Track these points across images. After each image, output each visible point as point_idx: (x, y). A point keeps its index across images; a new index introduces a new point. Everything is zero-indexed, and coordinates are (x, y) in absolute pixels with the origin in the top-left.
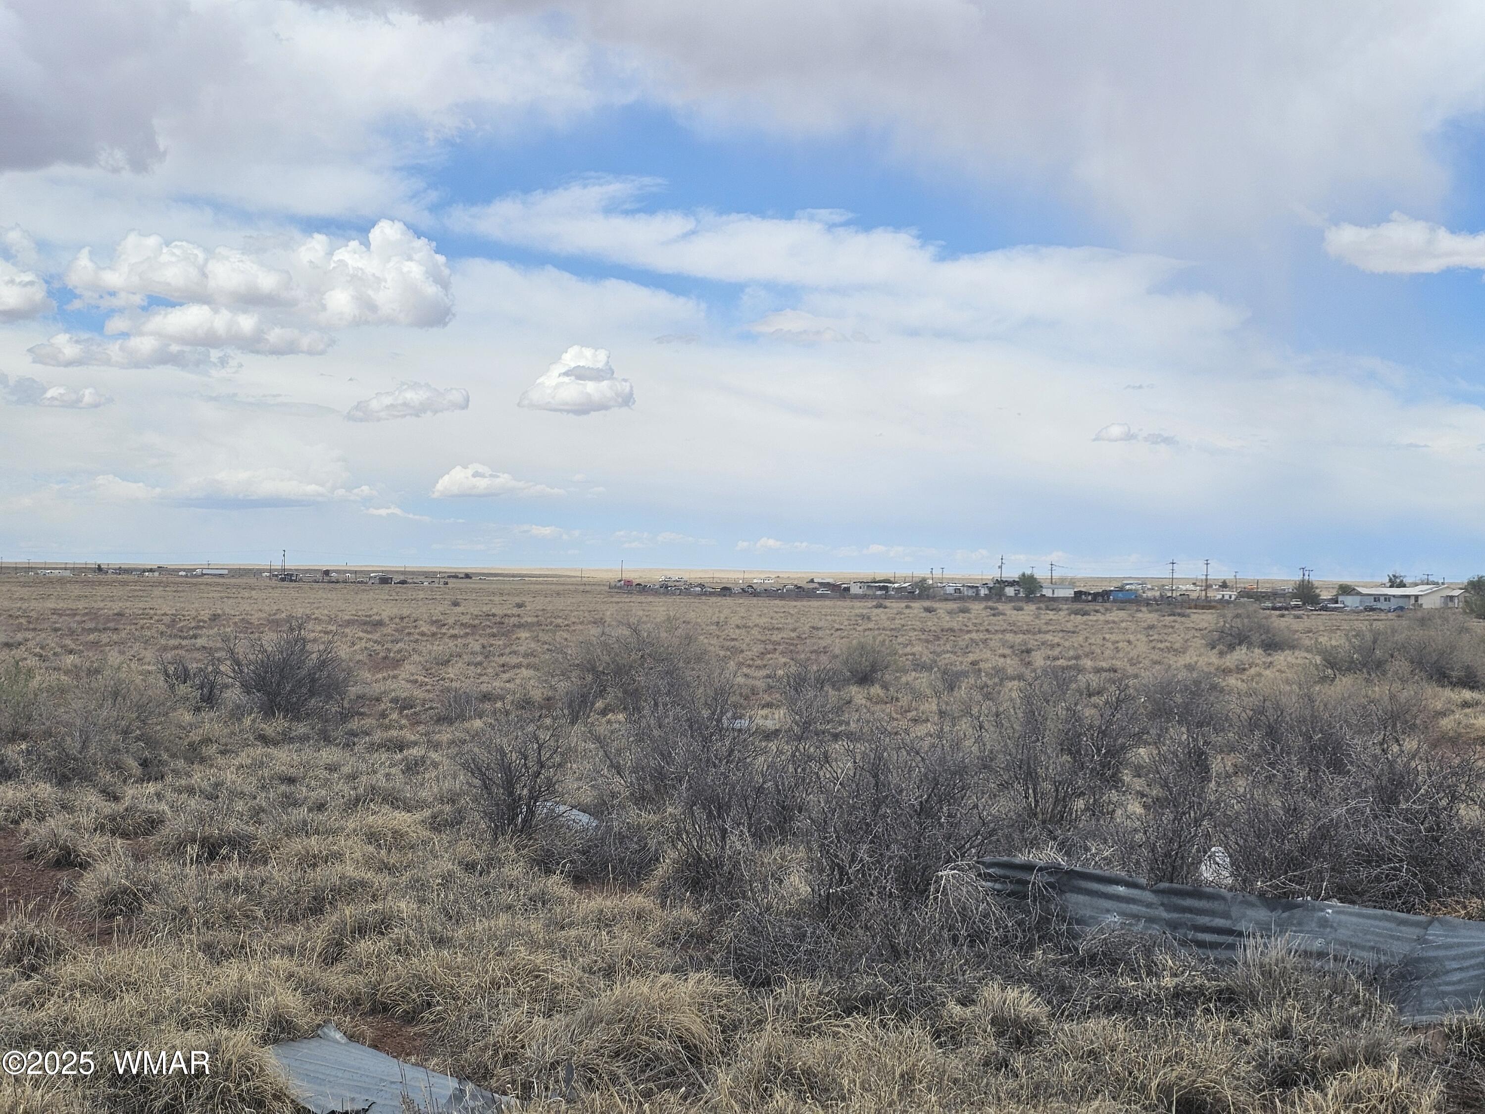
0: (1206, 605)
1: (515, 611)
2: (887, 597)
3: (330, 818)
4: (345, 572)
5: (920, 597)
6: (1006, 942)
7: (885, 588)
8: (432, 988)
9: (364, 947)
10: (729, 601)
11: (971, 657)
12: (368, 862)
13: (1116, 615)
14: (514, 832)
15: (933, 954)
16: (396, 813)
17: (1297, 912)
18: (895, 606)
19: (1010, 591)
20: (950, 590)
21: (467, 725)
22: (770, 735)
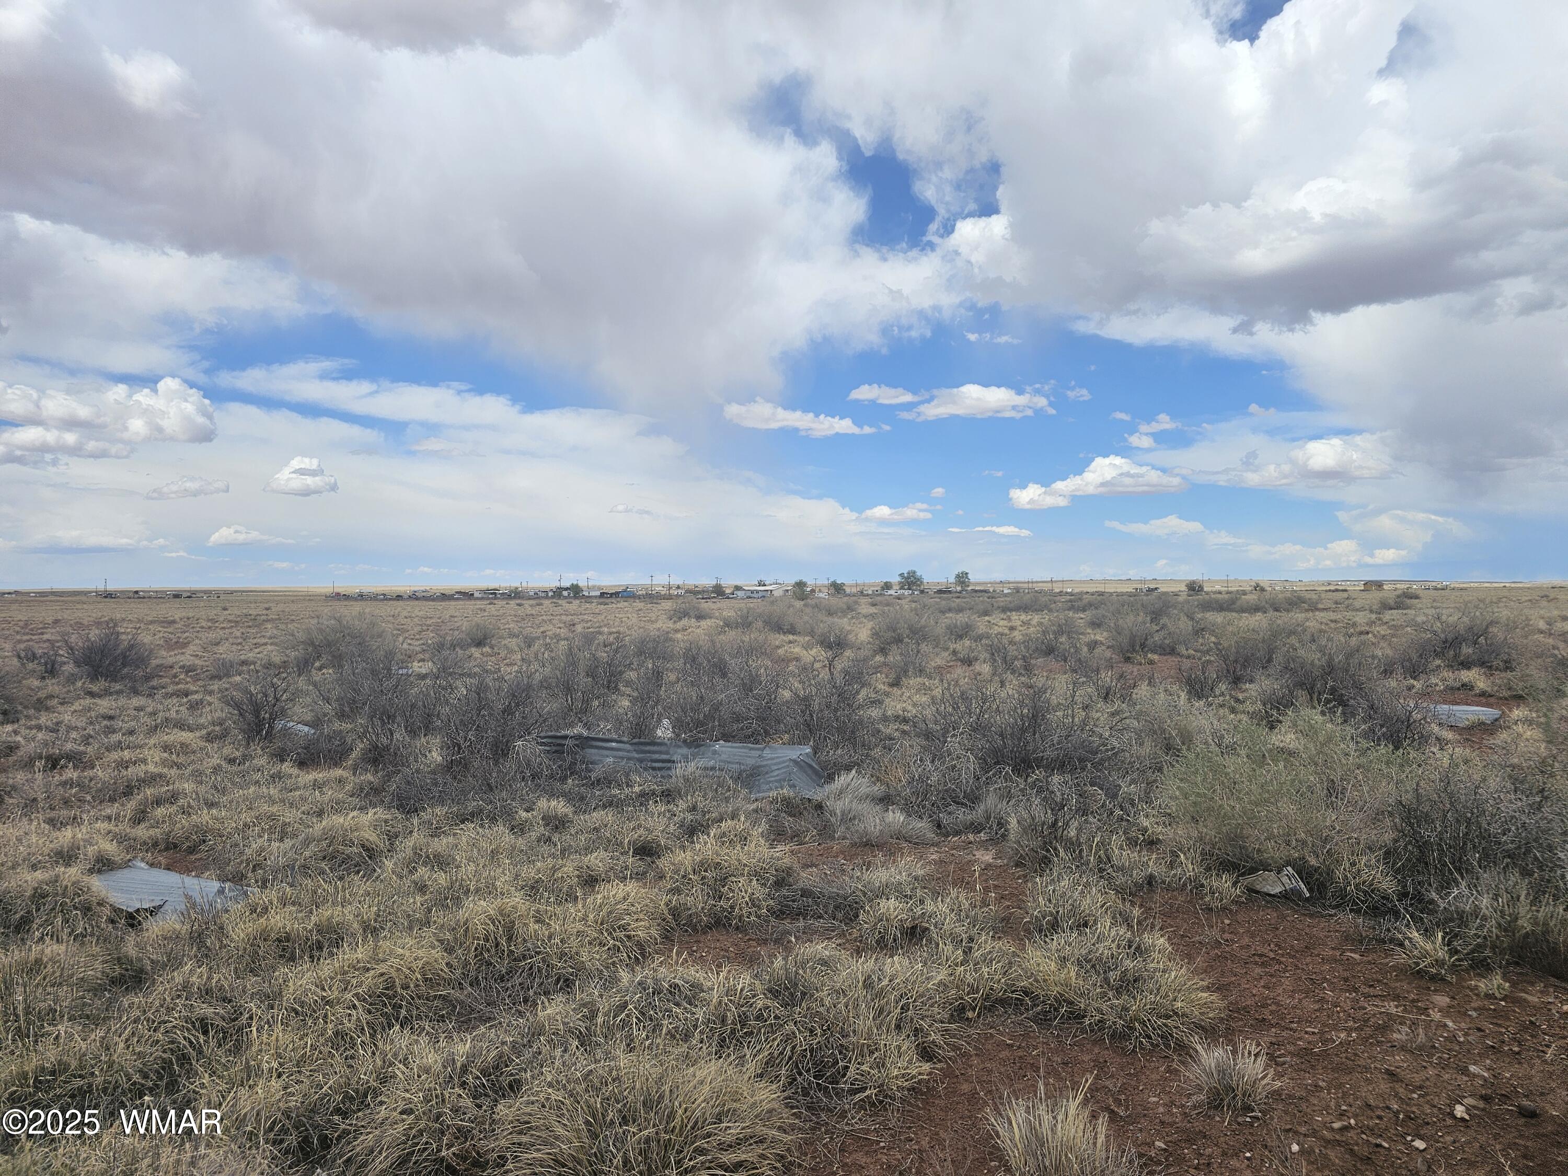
0: (669, 597)
1: (264, 612)
2: (495, 599)
3: (139, 739)
4: (150, 592)
5: (515, 598)
6: (552, 776)
7: (495, 594)
8: (206, 832)
9: (160, 812)
10: (401, 603)
11: (542, 629)
12: (164, 763)
13: (622, 604)
14: (260, 740)
15: (510, 786)
16: (183, 734)
17: (702, 748)
18: (500, 603)
19: (565, 593)
20: (532, 593)
21: (230, 680)
22: (423, 677)
